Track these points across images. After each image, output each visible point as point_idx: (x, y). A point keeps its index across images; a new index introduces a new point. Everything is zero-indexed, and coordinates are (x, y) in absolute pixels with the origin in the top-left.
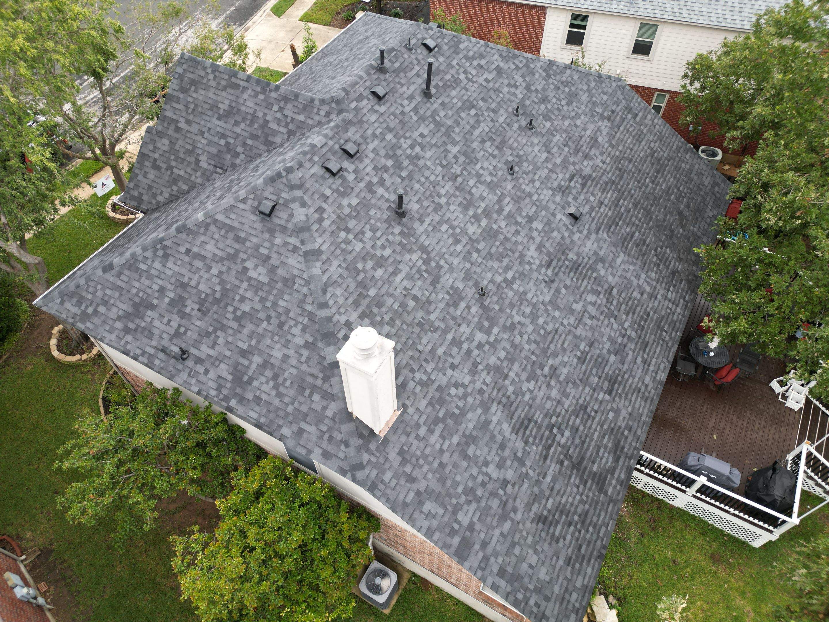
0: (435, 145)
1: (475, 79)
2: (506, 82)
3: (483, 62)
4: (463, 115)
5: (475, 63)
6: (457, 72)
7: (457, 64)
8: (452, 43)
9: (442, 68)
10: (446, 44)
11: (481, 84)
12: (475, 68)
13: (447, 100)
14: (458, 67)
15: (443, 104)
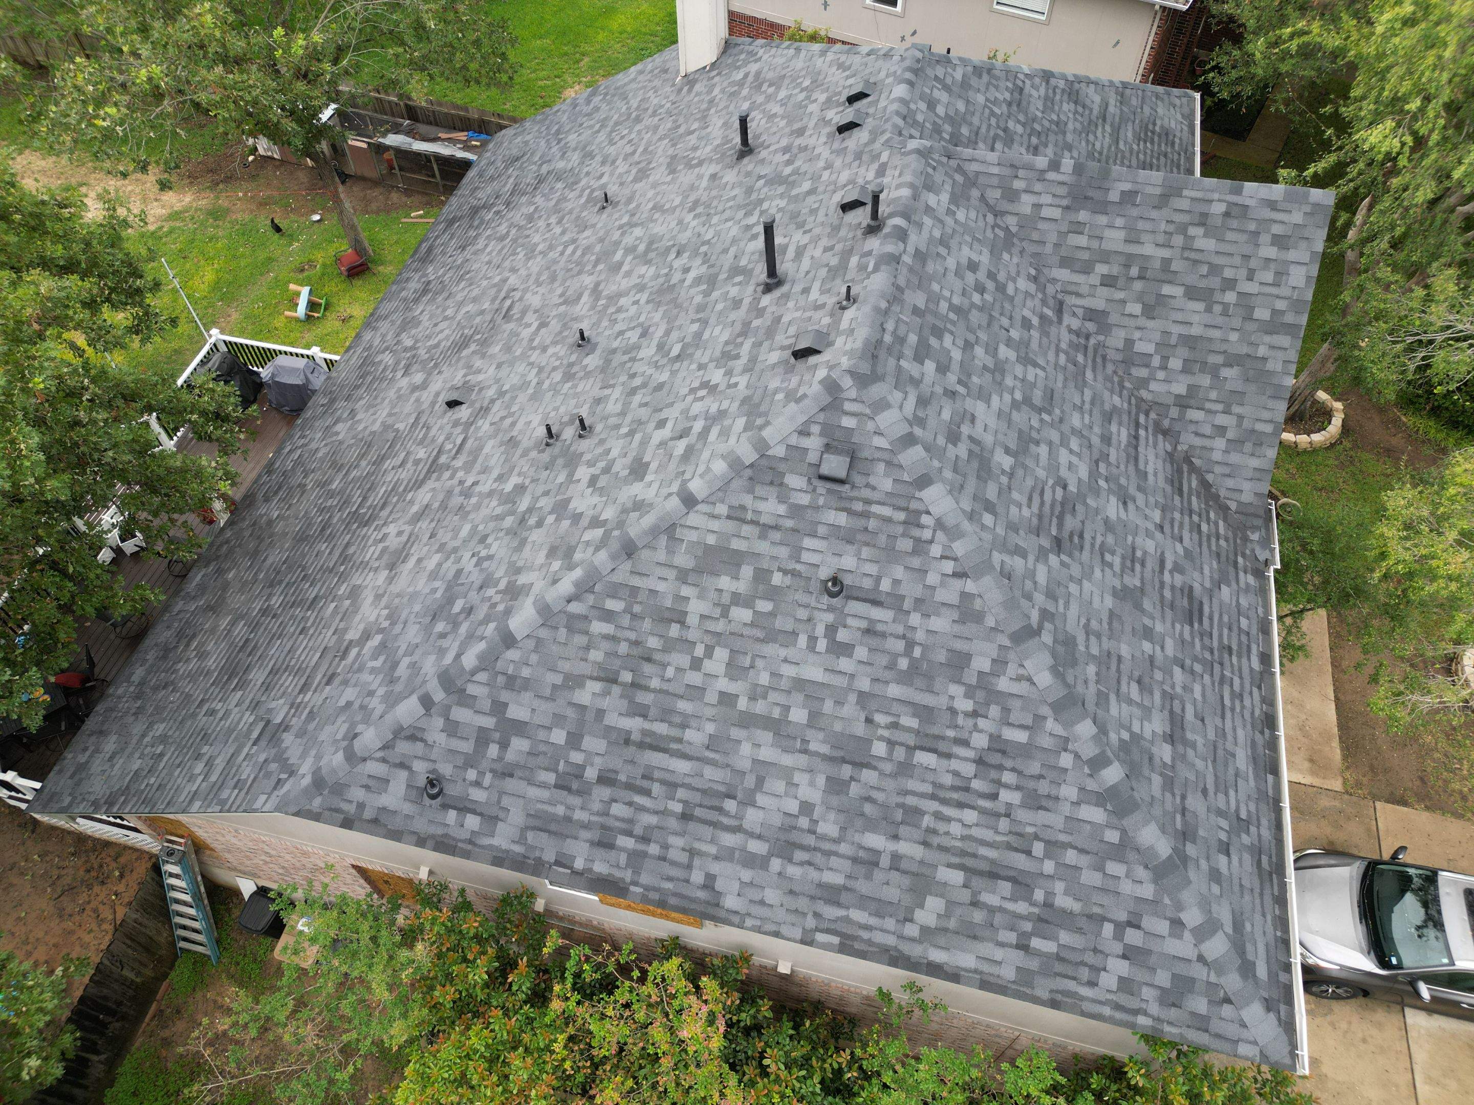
0: (725, 251)
1: (690, 398)
2: (616, 468)
3: (680, 447)
4: (695, 327)
5: (698, 426)
6: (729, 373)
7: (736, 385)
8: (763, 408)
9: (766, 344)
10: (776, 391)
11: (672, 404)
12: (695, 418)
13: (733, 316)
14: (733, 381)
15: (737, 303)
